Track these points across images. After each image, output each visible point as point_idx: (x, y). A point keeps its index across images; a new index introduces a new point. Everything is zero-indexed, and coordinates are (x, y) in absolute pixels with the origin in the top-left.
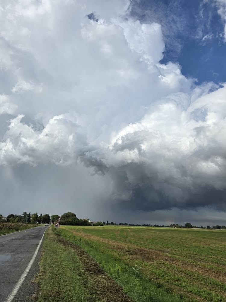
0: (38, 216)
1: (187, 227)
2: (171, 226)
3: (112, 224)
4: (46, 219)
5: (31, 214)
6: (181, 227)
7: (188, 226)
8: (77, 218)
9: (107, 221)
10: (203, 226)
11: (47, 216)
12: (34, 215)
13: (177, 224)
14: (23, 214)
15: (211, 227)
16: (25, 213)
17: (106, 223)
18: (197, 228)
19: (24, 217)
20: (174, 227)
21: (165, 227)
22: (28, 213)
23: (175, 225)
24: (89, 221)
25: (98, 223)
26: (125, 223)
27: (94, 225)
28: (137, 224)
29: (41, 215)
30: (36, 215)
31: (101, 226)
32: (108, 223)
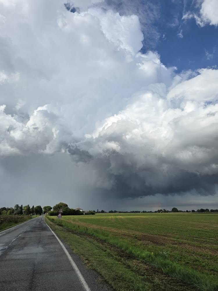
0: (31, 208)
1: (173, 212)
2: (159, 211)
3: (103, 212)
4: (38, 211)
5: (23, 206)
6: (168, 212)
7: (175, 210)
8: (69, 208)
9: (98, 210)
10: (188, 211)
11: (39, 207)
12: (26, 207)
13: (164, 210)
14: (15, 207)
15: (196, 210)
16: (17, 206)
17: (96, 211)
18: (183, 212)
19: (16, 209)
20: (162, 212)
21: (153, 212)
22: (20, 206)
23: (162, 210)
24: (81, 211)
25: (90, 211)
26: (115, 211)
27: (86, 214)
28: (126, 211)
29: (33, 206)
30: (28, 207)
31: (92, 214)
32: (99, 211)
